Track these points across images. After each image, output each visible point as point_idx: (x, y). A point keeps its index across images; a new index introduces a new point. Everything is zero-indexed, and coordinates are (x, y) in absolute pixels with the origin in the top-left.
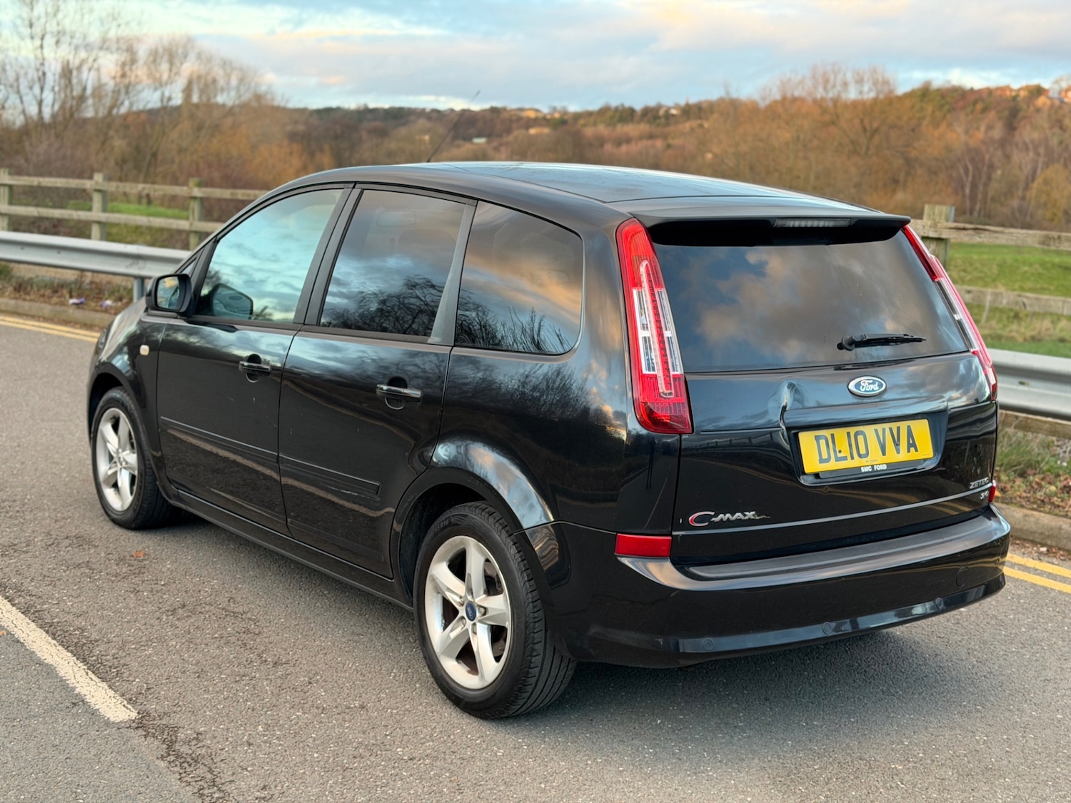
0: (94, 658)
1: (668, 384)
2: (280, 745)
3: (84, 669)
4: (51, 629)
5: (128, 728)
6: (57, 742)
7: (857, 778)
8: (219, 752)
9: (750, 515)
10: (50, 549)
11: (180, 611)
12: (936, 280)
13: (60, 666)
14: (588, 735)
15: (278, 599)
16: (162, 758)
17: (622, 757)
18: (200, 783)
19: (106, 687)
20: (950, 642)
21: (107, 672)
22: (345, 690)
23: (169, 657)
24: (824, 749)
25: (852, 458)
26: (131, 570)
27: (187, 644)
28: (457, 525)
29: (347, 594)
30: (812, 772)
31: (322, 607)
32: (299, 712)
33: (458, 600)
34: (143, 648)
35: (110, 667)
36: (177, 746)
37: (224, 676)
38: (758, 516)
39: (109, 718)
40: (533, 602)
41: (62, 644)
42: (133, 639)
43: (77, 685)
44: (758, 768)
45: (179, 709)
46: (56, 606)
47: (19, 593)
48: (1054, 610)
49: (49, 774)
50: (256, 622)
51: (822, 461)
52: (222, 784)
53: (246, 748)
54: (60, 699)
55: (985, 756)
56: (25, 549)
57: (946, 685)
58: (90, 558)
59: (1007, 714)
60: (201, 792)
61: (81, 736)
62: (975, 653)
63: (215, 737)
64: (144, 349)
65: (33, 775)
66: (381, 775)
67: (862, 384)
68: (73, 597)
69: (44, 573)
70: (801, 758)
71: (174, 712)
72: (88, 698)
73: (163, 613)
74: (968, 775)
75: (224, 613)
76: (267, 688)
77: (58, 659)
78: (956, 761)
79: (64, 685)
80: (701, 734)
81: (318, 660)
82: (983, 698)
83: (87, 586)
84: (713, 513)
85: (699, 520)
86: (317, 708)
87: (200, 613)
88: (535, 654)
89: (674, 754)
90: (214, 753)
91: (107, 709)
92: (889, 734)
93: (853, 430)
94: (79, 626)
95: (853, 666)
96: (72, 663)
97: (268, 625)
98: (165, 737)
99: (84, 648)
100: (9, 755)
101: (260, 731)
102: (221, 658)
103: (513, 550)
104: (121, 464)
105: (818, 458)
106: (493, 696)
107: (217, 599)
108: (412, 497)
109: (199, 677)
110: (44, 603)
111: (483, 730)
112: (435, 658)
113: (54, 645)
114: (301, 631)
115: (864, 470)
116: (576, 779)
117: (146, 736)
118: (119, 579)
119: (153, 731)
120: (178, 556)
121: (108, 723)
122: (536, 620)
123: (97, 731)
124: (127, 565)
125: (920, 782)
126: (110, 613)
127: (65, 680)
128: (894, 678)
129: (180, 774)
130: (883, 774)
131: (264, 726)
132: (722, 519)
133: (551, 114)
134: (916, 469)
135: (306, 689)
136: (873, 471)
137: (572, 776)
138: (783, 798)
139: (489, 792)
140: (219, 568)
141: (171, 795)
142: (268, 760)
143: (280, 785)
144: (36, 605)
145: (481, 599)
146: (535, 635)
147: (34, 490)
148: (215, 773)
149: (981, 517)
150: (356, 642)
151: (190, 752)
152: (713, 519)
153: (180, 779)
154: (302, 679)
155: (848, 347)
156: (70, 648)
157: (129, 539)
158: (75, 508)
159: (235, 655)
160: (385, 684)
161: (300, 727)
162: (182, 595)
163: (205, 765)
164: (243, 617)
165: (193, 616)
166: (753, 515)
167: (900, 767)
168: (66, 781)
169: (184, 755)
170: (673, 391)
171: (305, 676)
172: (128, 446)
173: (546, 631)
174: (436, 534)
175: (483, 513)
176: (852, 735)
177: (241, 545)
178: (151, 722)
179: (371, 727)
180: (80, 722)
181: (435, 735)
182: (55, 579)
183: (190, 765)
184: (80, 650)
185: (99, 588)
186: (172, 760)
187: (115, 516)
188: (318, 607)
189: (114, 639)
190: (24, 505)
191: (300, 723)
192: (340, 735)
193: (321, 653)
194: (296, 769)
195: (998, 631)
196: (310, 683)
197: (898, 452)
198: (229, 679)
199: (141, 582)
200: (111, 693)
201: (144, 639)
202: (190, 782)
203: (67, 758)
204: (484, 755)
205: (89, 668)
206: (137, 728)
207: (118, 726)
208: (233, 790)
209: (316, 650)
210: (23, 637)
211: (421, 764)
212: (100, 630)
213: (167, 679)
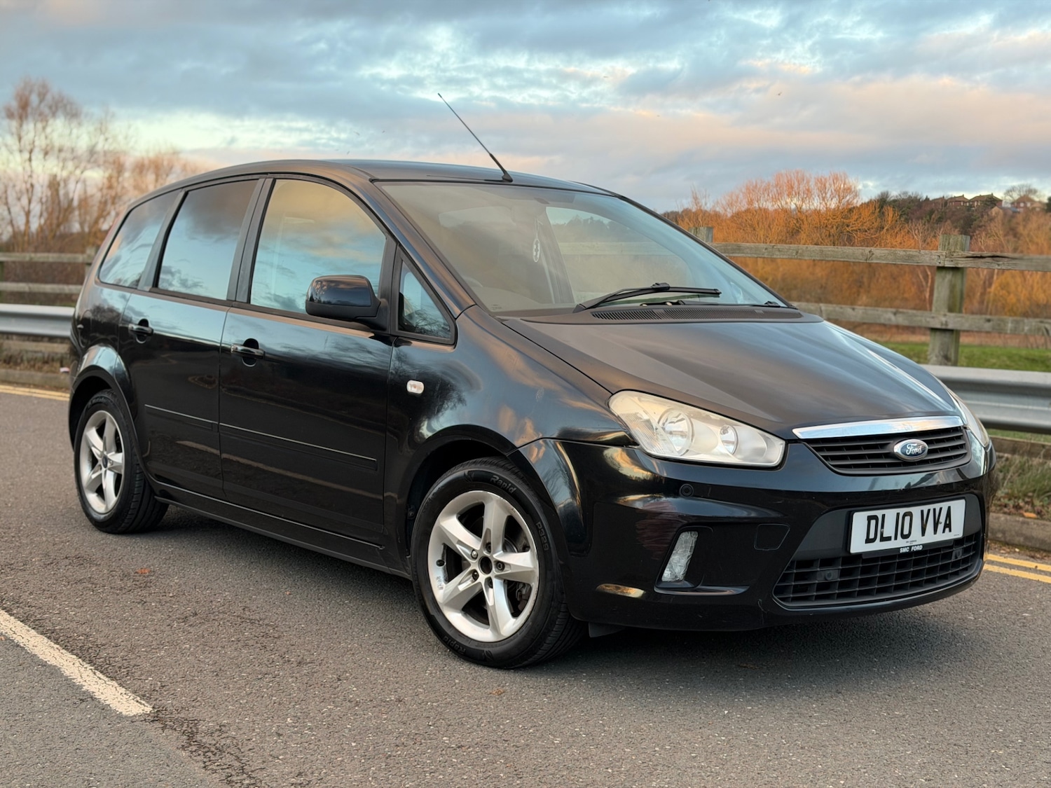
0: (101, 660)
2: (313, 735)
3: (91, 669)
4: (52, 635)
5: (143, 721)
6: (65, 734)
8: (246, 742)
10: (49, 567)
11: (192, 618)
13: (64, 667)
14: (651, 724)
15: (296, 608)
16: (183, 748)
17: (692, 744)
18: (227, 770)
19: (116, 685)
20: (1022, 642)
21: (116, 672)
22: (379, 686)
23: (184, 659)
24: (914, 736)
26: (136, 585)
27: (201, 646)
29: (369, 603)
30: (905, 757)
31: (344, 615)
32: (330, 705)
34: (154, 651)
35: (120, 667)
36: (198, 737)
37: (245, 675)
41: (66, 648)
42: (142, 643)
43: (84, 683)
44: (846, 754)
46: (58, 616)
47: (18, 605)
49: (57, 764)
50: (274, 627)
52: (252, 771)
53: (275, 738)
54: (66, 696)
56: (22, 568)
57: (1028, 679)
58: (92, 575)
60: (229, 779)
61: (91, 729)
63: (240, 729)
65: (39, 764)
66: (428, 761)
68: (75, 607)
69: (44, 588)
70: (890, 744)
71: (193, 707)
72: (97, 695)
73: (172, 621)
75: (239, 619)
76: (293, 684)
77: (62, 661)
79: (69, 684)
80: (775, 723)
81: (345, 659)
83: (90, 598)
86: (350, 702)
87: (214, 620)
89: (749, 742)
90: (240, 744)
91: (118, 705)
92: (981, 723)
94: (84, 632)
95: (923, 663)
96: (77, 664)
97: (288, 629)
98: (184, 728)
99: (90, 651)
100: (11, 746)
101: (289, 723)
102: (240, 659)
107: (231, 608)
109: (217, 675)
110: (44, 613)
114: (323, 635)
116: (645, 765)
117: (163, 729)
118: (124, 592)
119: (171, 723)
120: (186, 572)
121: (120, 717)
123: (109, 724)
124: (131, 581)
126: (116, 621)
127: (71, 679)
128: (971, 673)
129: (205, 762)
130: (985, 758)
131: (293, 718)
135: (335, 685)
137: (640, 762)
140: (231, 582)
141: (195, 782)
142: (301, 749)
143: (317, 772)
144: (36, 614)
147: (29, 520)
148: (242, 761)
150: (385, 643)
151: (214, 742)
153: (205, 767)
154: (330, 676)
156: (75, 652)
157: (132, 559)
158: (76, 533)
159: (255, 656)
160: (422, 680)
161: (333, 719)
162: (192, 605)
163: (232, 754)
164: (261, 623)
165: (207, 623)
167: (1001, 752)
168: (76, 770)
169: (208, 746)
171: (333, 674)
176: (939, 723)
178: (168, 716)
179: (411, 719)
180: (89, 716)
181: (483, 725)
182: (55, 593)
183: (215, 754)
184: (86, 653)
185: (104, 600)
186: (194, 750)
188: (340, 614)
189: (122, 644)
190: (19, 532)
191: (333, 716)
192: (378, 725)
193: (348, 653)
194: (333, 757)
196: (339, 680)
198: (250, 677)
199: (147, 595)
200: (122, 690)
201: (154, 643)
202: (216, 770)
203: (77, 749)
204: (540, 743)
205: (96, 669)
206: (152, 721)
207: (132, 720)
208: (265, 777)
209: (343, 651)
210: (21, 642)
211: (472, 751)
212: (107, 636)
213: (183, 677)
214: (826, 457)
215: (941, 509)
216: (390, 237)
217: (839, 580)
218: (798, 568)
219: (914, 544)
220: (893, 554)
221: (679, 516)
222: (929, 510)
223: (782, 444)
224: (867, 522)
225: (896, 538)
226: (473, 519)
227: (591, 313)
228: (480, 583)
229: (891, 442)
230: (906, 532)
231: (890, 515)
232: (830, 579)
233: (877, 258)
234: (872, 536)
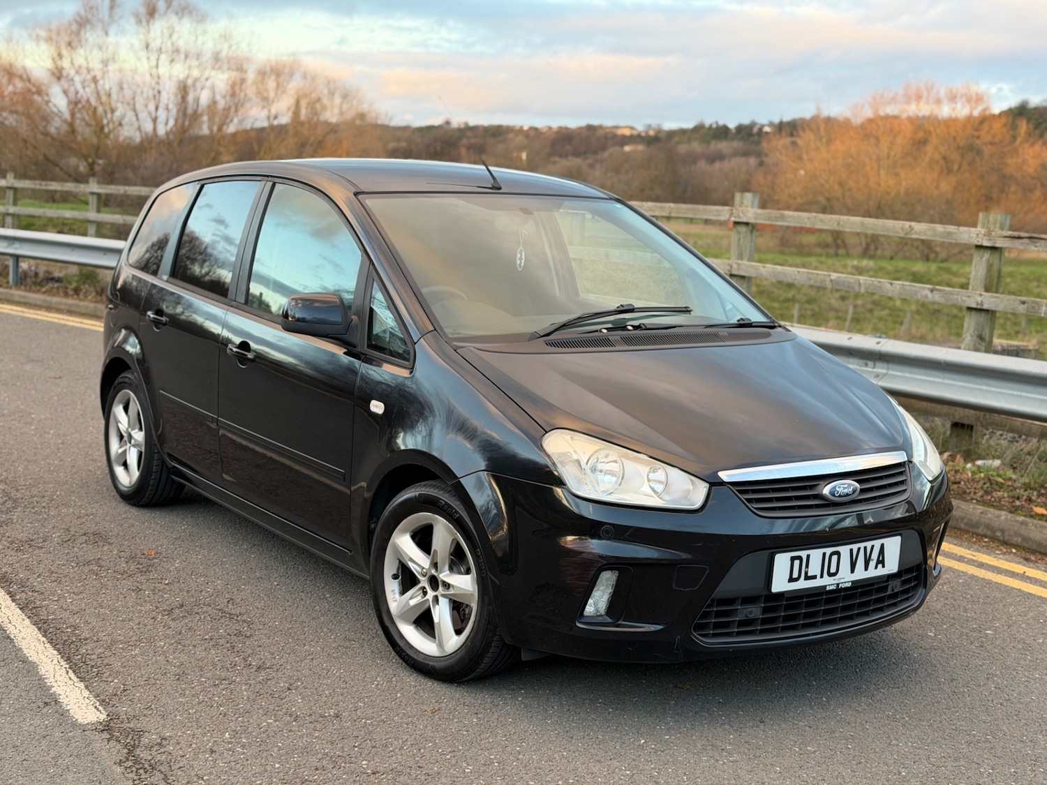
0: (79, 657)
2: (243, 753)
3: (66, 668)
4: (43, 626)
5: (93, 730)
6: (18, 743)
8: (179, 759)
10: (65, 545)
11: (177, 611)
13: (43, 664)
15: (278, 602)
16: (120, 763)
19: (83, 687)
20: (970, 666)
21: (88, 672)
22: (324, 698)
23: (154, 658)
26: (138, 568)
27: (175, 645)
29: (349, 598)
31: (320, 611)
32: (271, 719)
34: (130, 648)
35: (92, 667)
36: (138, 752)
37: (204, 680)
39: (77, 720)
41: (50, 641)
42: (122, 638)
43: (54, 684)
45: (149, 713)
46: (56, 603)
47: (23, 589)
50: (249, 624)
53: (207, 756)
54: (33, 698)
56: (40, 545)
57: (957, 712)
58: (101, 555)
59: (1019, 745)
61: (44, 737)
62: (995, 678)
63: (179, 743)
68: (74, 593)
69: (53, 569)
71: (145, 716)
72: (62, 699)
73: (158, 613)
75: (220, 614)
77: (43, 657)
79: (41, 685)
80: (685, 756)
81: (303, 665)
82: (996, 727)
83: (91, 583)
86: (290, 716)
87: (196, 613)
90: (173, 760)
91: (77, 710)
94: (73, 624)
95: (860, 688)
96: (55, 662)
97: (261, 627)
98: (128, 741)
99: (72, 646)
101: (226, 739)
102: (206, 661)
107: (217, 599)
109: (178, 679)
110: (44, 600)
113: (43, 642)
114: (292, 635)
117: (109, 740)
118: (124, 576)
120: (189, 555)
121: (75, 725)
123: (62, 733)
124: (136, 563)
126: (107, 612)
127: (44, 678)
128: (903, 702)
129: (134, 781)
131: (231, 733)
133: (647, 132)
135: (283, 696)
140: (227, 568)
142: (227, 769)
144: (36, 601)
147: (65, 487)
148: (169, 781)
150: (346, 648)
151: (150, 758)
154: (282, 685)
156: (58, 646)
157: (145, 537)
158: (101, 505)
159: (220, 658)
160: (366, 693)
161: (268, 735)
162: (183, 595)
163: (162, 773)
164: (239, 619)
165: (189, 616)
169: (143, 761)
171: (286, 682)
178: (118, 726)
179: (341, 738)
180: (47, 722)
181: (405, 748)
182: (62, 576)
183: (146, 772)
184: (67, 648)
185: (103, 586)
186: (129, 766)
188: (316, 610)
189: (104, 638)
190: (52, 501)
191: (269, 731)
192: (307, 745)
193: (308, 658)
195: (1023, 656)
196: (289, 689)
198: (208, 682)
199: (145, 581)
200: (86, 693)
201: (134, 638)
203: (24, 760)
204: (451, 771)
205: (70, 668)
206: (102, 731)
207: (84, 728)
209: (304, 655)
210: (13, 633)
211: (384, 778)
212: (92, 629)
213: (146, 680)
214: (749, 501)
215: (873, 546)
216: (365, 255)
217: (761, 617)
218: (717, 606)
219: (842, 581)
220: (821, 591)
221: (599, 556)
222: (859, 549)
223: (705, 487)
224: (790, 562)
225: (822, 576)
226: (423, 538)
227: (545, 341)
228: (428, 600)
229: (822, 483)
230: (833, 570)
231: (816, 555)
232: (752, 615)
233: (916, 233)
234: (795, 575)
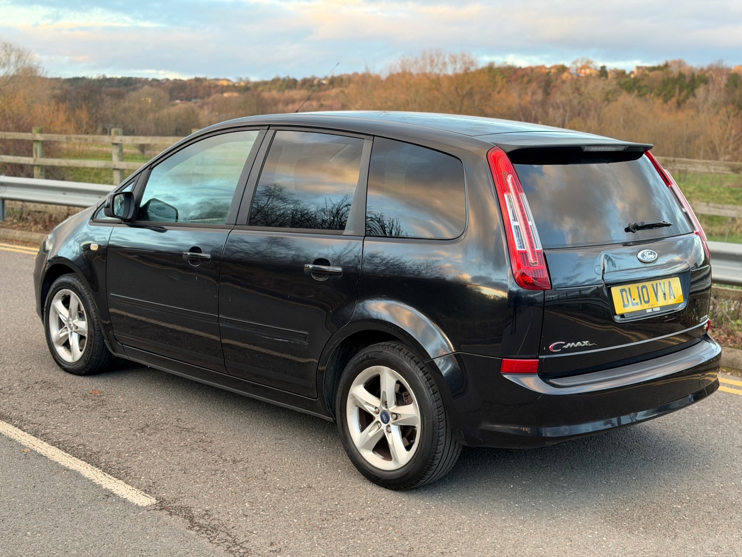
0: (103, 464)
1: (534, 257)
2: (267, 515)
3: (101, 472)
4: (60, 446)
5: (154, 510)
6: (109, 522)
7: (656, 515)
8: (227, 522)
9: (586, 343)
10: (28, 391)
11: (147, 429)
12: (670, 186)
13: (82, 471)
14: (470, 497)
15: (211, 418)
16: (190, 528)
17: (500, 510)
18: (226, 543)
19: (124, 483)
21: (118, 473)
22: (292, 477)
23: (157, 461)
24: (626, 498)
25: (641, 303)
26: (95, 403)
27: (164, 451)
28: (374, 358)
30: (626, 513)
31: (245, 422)
32: (268, 492)
33: (374, 410)
34: (134, 455)
35: (118, 469)
36: (196, 520)
37: (203, 472)
38: (591, 343)
39: (137, 504)
40: (437, 408)
41: (74, 455)
42: (123, 450)
43: (102, 483)
44: (592, 513)
45: (183, 495)
46: (55, 430)
47: (23, 423)
48: (720, 402)
49: (117, 544)
50: (204, 434)
51: (624, 306)
52: (241, 543)
53: (244, 519)
54: (95, 493)
55: (727, 496)
56: (10, 392)
58: (61, 396)
59: (727, 469)
60: (230, 549)
61: (124, 517)
62: (687, 432)
63: (219, 513)
64: (94, 246)
65: (105, 545)
66: (347, 531)
67: (645, 255)
68: (64, 423)
69: (34, 408)
70: (614, 504)
71: (181, 497)
72: (115, 491)
73: (135, 431)
74: (723, 509)
75: (179, 429)
76: (237, 478)
77: (78, 466)
78: (712, 500)
79: (92, 484)
80: (543, 493)
81: (262, 457)
82: (707, 460)
83: (70, 415)
84: (564, 343)
85: (556, 347)
86: (280, 489)
87: (162, 430)
88: (440, 443)
89: (532, 506)
90: (224, 523)
91: (132, 498)
92: (661, 486)
93: (640, 285)
94: (80, 443)
96: (89, 469)
97: (214, 435)
98: (184, 514)
99: (92, 457)
100: (80, 533)
101: (248, 507)
102: (194, 460)
103: (421, 374)
104: (72, 329)
105: (623, 304)
106: (407, 474)
107: (169, 420)
108: (337, 341)
109: (185, 473)
110: (45, 428)
111: (399, 497)
112: (356, 451)
113: (69, 456)
114: (239, 439)
115: (649, 311)
116: (478, 526)
117: (170, 515)
118: (90, 409)
119: (174, 511)
120: (124, 392)
121: (138, 507)
122: (440, 420)
123: (134, 513)
124: (91, 400)
125: (696, 515)
126: (97, 433)
127: (91, 480)
128: (645, 450)
129: (209, 538)
130: (671, 511)
131: (249, 503)
132: (569, 347)
133: (239, 83)
134: (673, 311)
135: (264, 477)
136: (653, 312)
137: (474, 525)
138: (617, 530)
139: (425, 538)
140: (158, 399)
142: (264, 526)
143: (281, 542)
144: (40, 430)
145: (392, 408)
146: (440, 431)
148: (232, 536)
149: (703, 341)
150: (281, 444)
151: (207, 523)
152: (564, 347)
153: (210, 542)
154: (258, 471)
155: (633, 230)
156: (82, 458)
159: (202, 457)
160: (317, 471)
161: (274, 502)
162: (142, 418)
163: (223, 532)
164: (194, 431)
165: (158, 432)
166: (588, 343)
167: (680, 507)
168: (131, 548)
169: (205, 526)
170: (538, 262)
171: (259, 469)
172: (77, 317)
173: (446, 427)
174: (356, 366)
175: (394, 349)
176: (638, 488)
177: (165, 382)
178: (169, 505)
179: (323, 500)
180: (118, 507)
181: (369, 503)
182: (44, 412)
183: (212, 532)
184: (91, 459)
185: (80, 416)
186: (198, 529)
187: (67, 366)
188: (242, 422)
189: (110, 451)
191: (273, 500)
192: (305, 506)
193: (261, 452)
194: (286, 530)
195: (693, 417)
196: (265, 473)
197: (665, 299)
198: (207, 473)
199: (108, 411)
200: (129, 487)
201: (131, 449)
202: (219, 543)
203: (123, 533)
204: (409, 514)
205: (104, 471)
206: (161, 509)
207: (148, 509)
208: (251, 547)
209: (257, 451)
210: (43, 452)
211: (370, 522)
212: (97, 445)
213: (164, 475)
